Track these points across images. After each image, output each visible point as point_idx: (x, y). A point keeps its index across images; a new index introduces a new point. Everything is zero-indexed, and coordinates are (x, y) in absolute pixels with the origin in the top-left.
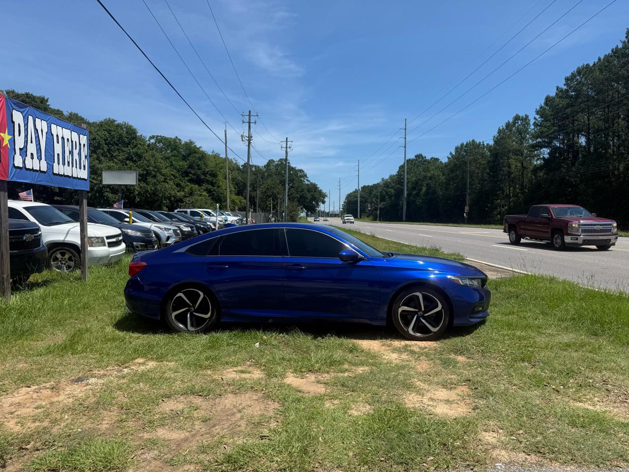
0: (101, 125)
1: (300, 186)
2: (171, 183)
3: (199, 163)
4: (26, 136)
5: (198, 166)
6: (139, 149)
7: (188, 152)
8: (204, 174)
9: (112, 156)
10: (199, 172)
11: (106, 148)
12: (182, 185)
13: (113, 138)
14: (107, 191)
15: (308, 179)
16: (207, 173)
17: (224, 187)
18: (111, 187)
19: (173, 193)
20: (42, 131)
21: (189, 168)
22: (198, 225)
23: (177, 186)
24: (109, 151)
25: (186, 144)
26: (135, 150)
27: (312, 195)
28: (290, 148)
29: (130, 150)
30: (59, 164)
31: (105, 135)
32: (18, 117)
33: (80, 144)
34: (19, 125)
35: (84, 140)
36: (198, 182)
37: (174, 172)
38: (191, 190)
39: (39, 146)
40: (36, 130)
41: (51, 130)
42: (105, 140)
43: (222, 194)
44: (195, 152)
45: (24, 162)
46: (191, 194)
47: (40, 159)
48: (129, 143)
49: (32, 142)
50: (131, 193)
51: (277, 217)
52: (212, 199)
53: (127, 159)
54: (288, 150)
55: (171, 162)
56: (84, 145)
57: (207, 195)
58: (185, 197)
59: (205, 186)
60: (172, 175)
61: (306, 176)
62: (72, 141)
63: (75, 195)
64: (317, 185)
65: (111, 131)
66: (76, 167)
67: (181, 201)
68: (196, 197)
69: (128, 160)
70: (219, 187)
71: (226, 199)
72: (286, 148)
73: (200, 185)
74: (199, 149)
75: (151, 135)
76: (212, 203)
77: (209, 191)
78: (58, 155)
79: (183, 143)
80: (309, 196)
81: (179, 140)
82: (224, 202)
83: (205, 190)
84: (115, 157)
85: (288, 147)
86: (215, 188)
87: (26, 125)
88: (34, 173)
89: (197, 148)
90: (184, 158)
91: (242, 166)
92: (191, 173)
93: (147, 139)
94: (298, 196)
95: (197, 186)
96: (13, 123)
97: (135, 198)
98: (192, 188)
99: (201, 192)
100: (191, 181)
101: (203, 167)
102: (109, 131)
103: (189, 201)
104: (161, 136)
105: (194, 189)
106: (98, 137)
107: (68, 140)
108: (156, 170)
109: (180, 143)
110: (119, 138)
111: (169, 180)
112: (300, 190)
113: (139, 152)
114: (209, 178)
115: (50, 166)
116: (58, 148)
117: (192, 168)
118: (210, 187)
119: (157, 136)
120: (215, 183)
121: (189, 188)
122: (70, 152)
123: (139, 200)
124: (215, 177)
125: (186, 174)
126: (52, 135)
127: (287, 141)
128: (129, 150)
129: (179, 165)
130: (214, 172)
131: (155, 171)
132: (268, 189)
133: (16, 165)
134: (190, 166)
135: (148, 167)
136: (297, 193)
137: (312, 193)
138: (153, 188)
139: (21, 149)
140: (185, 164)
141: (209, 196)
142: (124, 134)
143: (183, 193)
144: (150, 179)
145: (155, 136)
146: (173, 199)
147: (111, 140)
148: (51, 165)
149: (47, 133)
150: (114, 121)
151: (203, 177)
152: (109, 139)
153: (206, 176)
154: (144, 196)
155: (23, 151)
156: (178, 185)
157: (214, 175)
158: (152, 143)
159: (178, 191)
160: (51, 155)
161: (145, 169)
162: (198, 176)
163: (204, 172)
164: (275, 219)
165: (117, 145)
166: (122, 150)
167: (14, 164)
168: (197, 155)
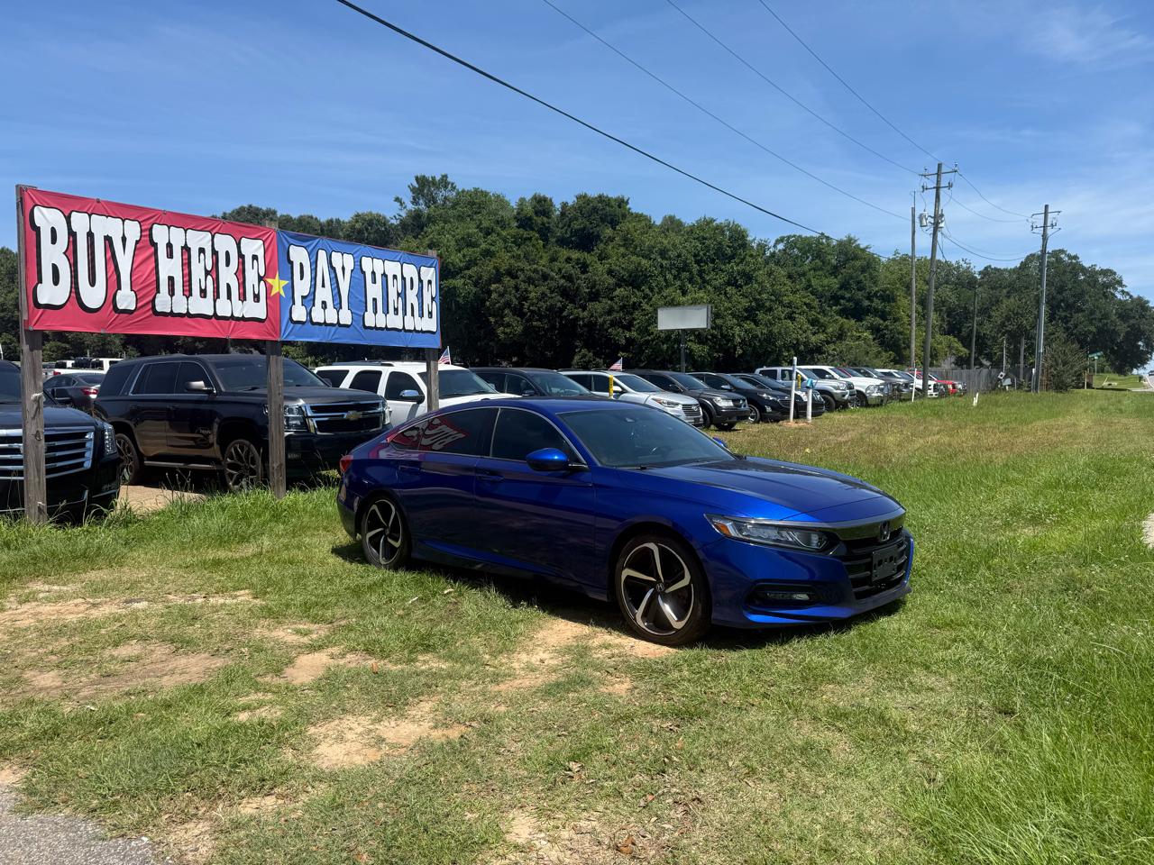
0: (692, 230)
1: (1098, 308)
2: (802, 319)
3: (862, 277)
4: (314, 279)
5: (859, 282)
6: (748, 264)
7: (842, 258)
8: (869, 298)
9: (704, 281)
10: (859, 295)
11: (695, 268)
12: (822, 321)
13: (708, 251)
14: (690, 341)
15: (1126, 289)
16: (875, 295)
17: (906, 320)
18: (697, 333)
19: (802, 339)
20: (343, 268)
21: (840, 288)
22: (765, 395)
23: (812, 325)
24: (701, 273)
25: (840, 243)
26: (741, 267)
27: (1132, 327)
28: (1052, 225)
29: (734, 267)
30: (375, 312)
31: (696, 247)
32: (299, 255)
33: (421, 281)
34: (301, 265)
35: (429, 274)
36: (857, 313)
37: (810, 299)
38: (840, 330)
39: (337, 290)
40: (332, 268)
41: (361, 265)
42: (695, 256)
43: (901, 333)
44: (856, 258)
45: (309, 314)
46: (841, 336)
47: (338, 307)
48: (733, 257)
49: (323, 286)
50: (728, 341)
51: (1018, 377)
52: (881, 344)
53: (728, 283)
54: (1049, 231)
55: (809, 281)
56: (430, 282)
57: (871, 337)
58: (828, 343)
59: (871, 319)
60: (805, 304)
61: (1120, 283)
62: (403, 279)
63: (646, 348)
64: (1148, 302)
65: (706, 239)
66: (413, 315)
67: (819, 350)
68: (849, 342)
69: (729, 285)
70: (896, 320)
71: (910, 342)
72: (1045, 227)
73: (860, 319)
74: (863, 250)
75: (778, 237)
76: (879, 352)
77: (875, 330)
78: (375, 300)
79: (835, 243)
80: (1122, 328)
81: (828, 238)
82: (905, 348)
83: (868, 328)
84: (708, 282)
85: (1049, 224)
86: (887, 323)
87: (314, 264)
88: (328, 328)
89: (861, 250)
90: (835, 271)
91: (980, 273)
92: (843, 298)
93: (772, 244)
94: (1093, 329)
95: (853, 321)
96: (291, 263)
97: (735, 350)
98: (842, 325)
99: (860, 335)
100: (845, 313)
101: (868, 284)
102: (702, 239)
103: (834, 350)
104: (794, 236)
105: (846, 326)
106: (684, 252)
107: (395, 277)
108: (773, 297)
109: (828, 245)
110: (719, 249)
111: (800, 314)
112: (1098, 315)
113: (748, 269)
114: (877, 303)
115: (359, 317)
116: (374, 291)
117: (846, 289)
118: (878, 321)
119: (789, 237)
120: (890, 313)
121: (837, 327)
122: (399, 295)
123: (740, 352)
124: (889, 302)
125: (835, 299)
126: (364, 273)
127: (1046, 213)
128: (732, 267)
129: (822, 286)
130: (888, 292)
131: (771, 301)
132: (1008, 319)
133: (295, 319)
134: (844, 286)
135: (760, 294)
136: (1091, 323)
137: (1132, 321)
138: (765, 331)
139: (303, 297)
140: (834, 282)
141: (874, 339)
142: (726, 242)
143: (822, 337)
144: (760, 315)
145: (784, 237)
146: (802, 347)
147: (705, 254)
148: (360, 315)
149: (352, 271)
150: (713, 220)
151: (866, 303)
152: (701, 253)
153: (872, 302)
154: (750, 345)
155: (308, 298)
156: (814, 322)
157: (888, 298)
158: (780, 251)
159: (814, 334)
160: (361, 301)
161: (755, 299)
162: (858, 303)
163: (869, 293)
164: (1012, 381)
165: (713, 261)
166: (721, 270)
167: (291, 318)
168: (858, 263)
